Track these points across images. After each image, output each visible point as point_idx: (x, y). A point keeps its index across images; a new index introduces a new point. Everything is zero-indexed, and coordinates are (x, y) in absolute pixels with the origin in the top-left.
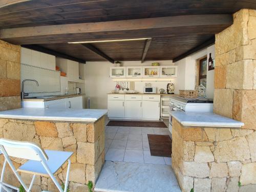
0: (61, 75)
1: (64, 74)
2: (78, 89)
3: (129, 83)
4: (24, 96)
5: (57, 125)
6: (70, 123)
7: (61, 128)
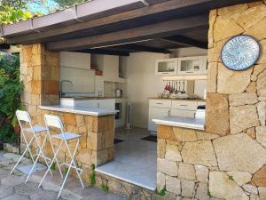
0: (97, 74)
1: (99, 73)
2: (118, 92)
3: (186, 82)
4: (62, 95)
5: (77, 117)
6: (85, 116)
7: (79, 119)
